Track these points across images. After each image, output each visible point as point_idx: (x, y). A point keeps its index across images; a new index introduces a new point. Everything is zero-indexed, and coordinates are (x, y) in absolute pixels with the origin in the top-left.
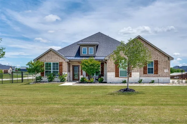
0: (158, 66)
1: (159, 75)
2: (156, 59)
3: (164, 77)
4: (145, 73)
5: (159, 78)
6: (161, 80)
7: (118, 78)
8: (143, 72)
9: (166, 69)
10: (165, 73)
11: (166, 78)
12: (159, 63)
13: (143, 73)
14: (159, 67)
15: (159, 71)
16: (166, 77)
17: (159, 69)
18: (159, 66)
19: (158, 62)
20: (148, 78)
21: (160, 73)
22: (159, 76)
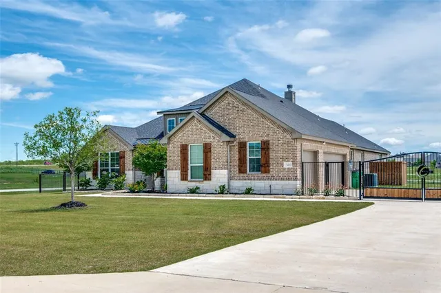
0: (269, 154)
1: (273, 176)
2: (266, 139)
3: (282, 179)
4: (242, 170)
5: (274, 182)
6: (277, 187)
7: (185, 182)
8: (238, 169)
9: (288, 161)
10: (284, 169)
11: (287, 182)
12: (271, 147)
13: (237, 172)
14: (271, 157)
15: (271, 167)
16: (287, 179)
17: (271, 160)
18: (272, 154)
19: (269, 144)
20: (249, 181)
21: (273, 169)
22: (273, 178)
